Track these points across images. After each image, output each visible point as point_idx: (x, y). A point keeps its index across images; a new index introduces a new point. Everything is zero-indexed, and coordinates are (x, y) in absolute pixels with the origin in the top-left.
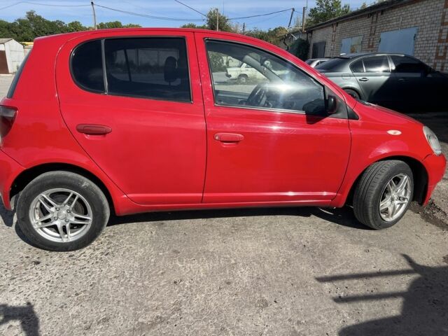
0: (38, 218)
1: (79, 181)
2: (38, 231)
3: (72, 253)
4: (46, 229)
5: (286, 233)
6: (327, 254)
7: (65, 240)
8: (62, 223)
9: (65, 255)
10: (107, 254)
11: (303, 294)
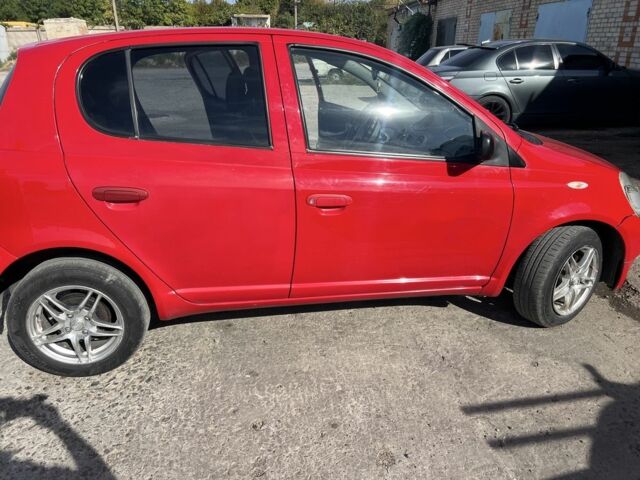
0: (40, 330)
1: (100, 274)
2: (41, 350)
3: (96, 378)
4: (54, 346)
5: (414, 336)
6: (476, 370)
7: (84, 361)
8: (77, 336)
9: (85, 382)
10: (149, 380)
11: (446, 442)
